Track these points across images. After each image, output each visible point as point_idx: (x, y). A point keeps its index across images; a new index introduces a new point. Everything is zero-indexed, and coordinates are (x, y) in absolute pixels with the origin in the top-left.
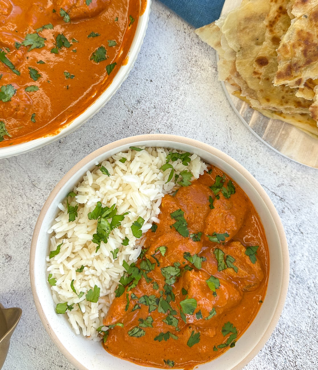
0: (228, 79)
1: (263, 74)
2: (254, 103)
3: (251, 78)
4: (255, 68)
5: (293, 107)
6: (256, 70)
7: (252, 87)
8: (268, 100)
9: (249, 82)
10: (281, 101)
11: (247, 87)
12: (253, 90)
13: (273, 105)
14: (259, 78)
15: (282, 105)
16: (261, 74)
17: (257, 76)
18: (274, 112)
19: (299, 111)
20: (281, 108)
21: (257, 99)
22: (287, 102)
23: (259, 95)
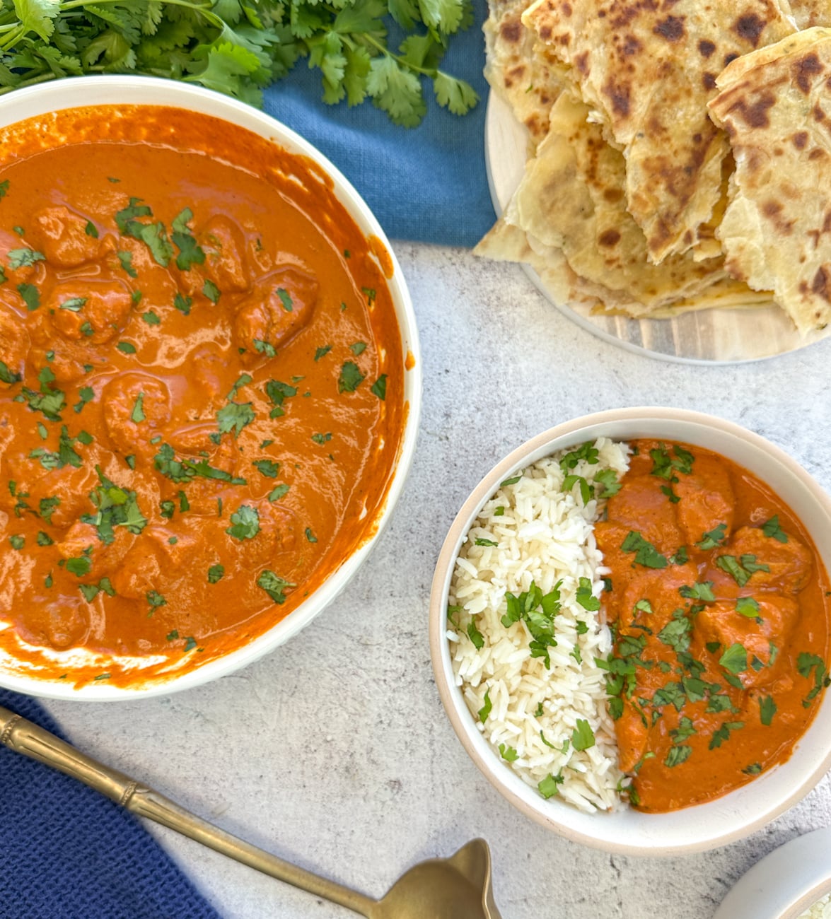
0: (572, 296)
1: (622, 257)
2: (634, 309)
3: (607, 274)
4: (605, 256)
5: (696, 280)
6: (608, 257)
7: (617, 287)
8: (653, 292)
9: (608, 282)
10: (674, 282)
11: (610, 291)
12: (620, 291)
13: (665, 294)
14: (620, 267)
15: (678, 287)
16: (618, 259)
17: (614, 265)
18: (672, 304)
19: (709, 280)
20: (680, 293)
21: (634, 300)
22: (683, 279)
23: (635, 292)
